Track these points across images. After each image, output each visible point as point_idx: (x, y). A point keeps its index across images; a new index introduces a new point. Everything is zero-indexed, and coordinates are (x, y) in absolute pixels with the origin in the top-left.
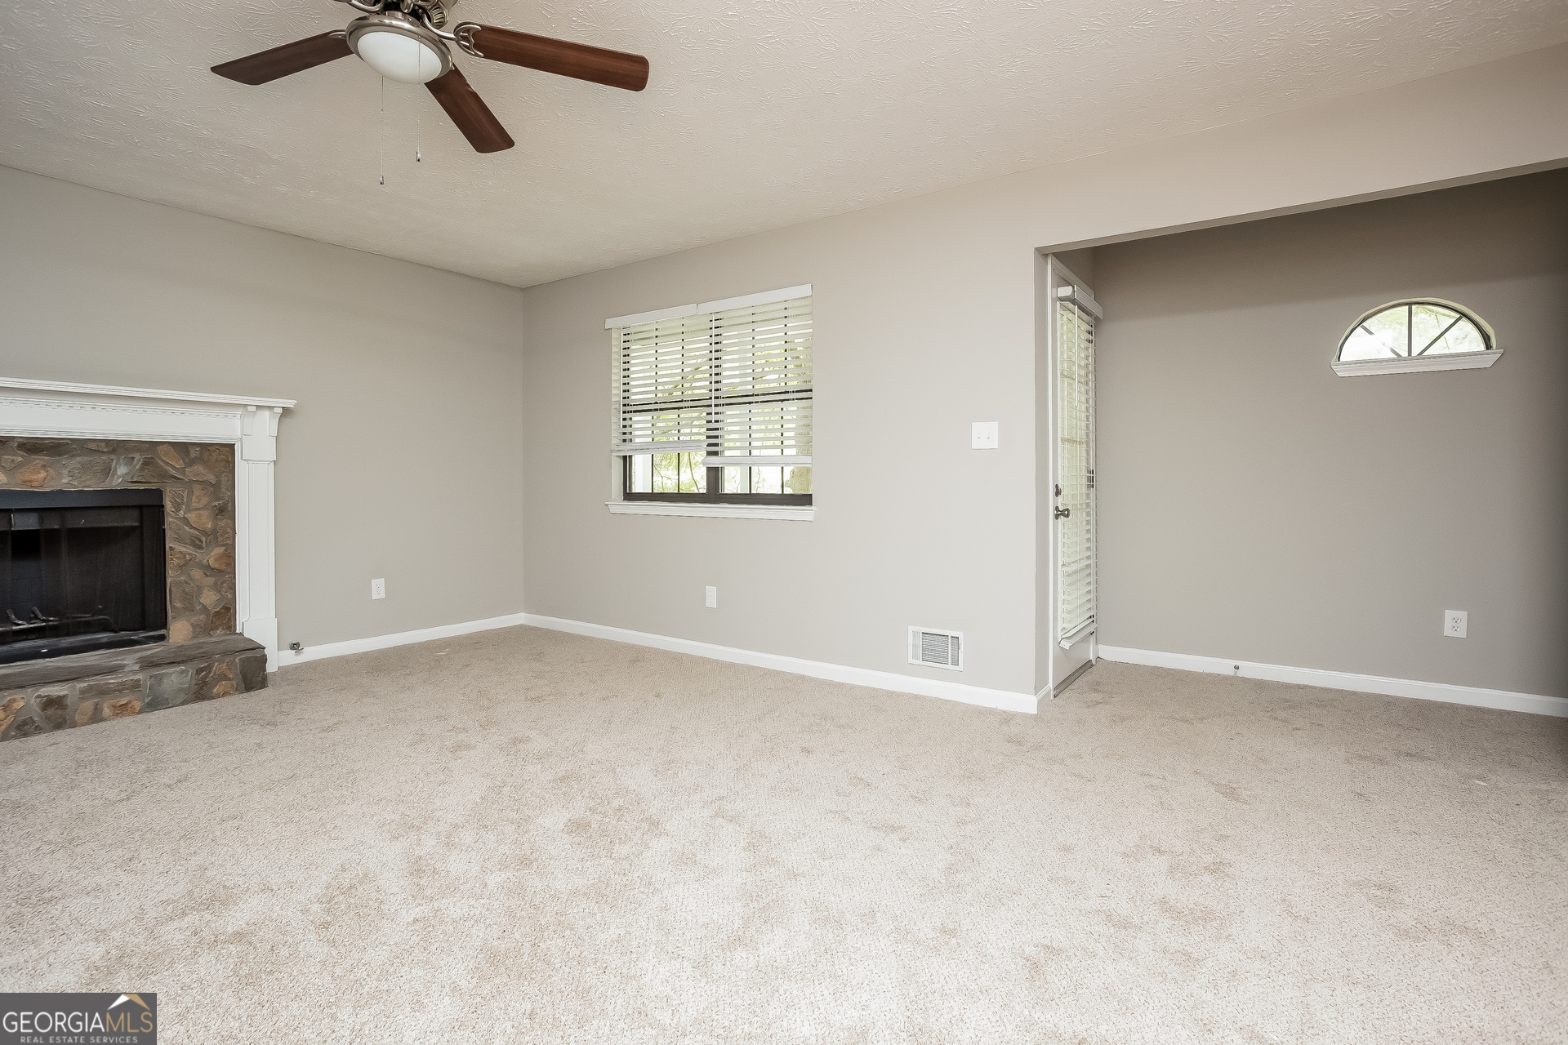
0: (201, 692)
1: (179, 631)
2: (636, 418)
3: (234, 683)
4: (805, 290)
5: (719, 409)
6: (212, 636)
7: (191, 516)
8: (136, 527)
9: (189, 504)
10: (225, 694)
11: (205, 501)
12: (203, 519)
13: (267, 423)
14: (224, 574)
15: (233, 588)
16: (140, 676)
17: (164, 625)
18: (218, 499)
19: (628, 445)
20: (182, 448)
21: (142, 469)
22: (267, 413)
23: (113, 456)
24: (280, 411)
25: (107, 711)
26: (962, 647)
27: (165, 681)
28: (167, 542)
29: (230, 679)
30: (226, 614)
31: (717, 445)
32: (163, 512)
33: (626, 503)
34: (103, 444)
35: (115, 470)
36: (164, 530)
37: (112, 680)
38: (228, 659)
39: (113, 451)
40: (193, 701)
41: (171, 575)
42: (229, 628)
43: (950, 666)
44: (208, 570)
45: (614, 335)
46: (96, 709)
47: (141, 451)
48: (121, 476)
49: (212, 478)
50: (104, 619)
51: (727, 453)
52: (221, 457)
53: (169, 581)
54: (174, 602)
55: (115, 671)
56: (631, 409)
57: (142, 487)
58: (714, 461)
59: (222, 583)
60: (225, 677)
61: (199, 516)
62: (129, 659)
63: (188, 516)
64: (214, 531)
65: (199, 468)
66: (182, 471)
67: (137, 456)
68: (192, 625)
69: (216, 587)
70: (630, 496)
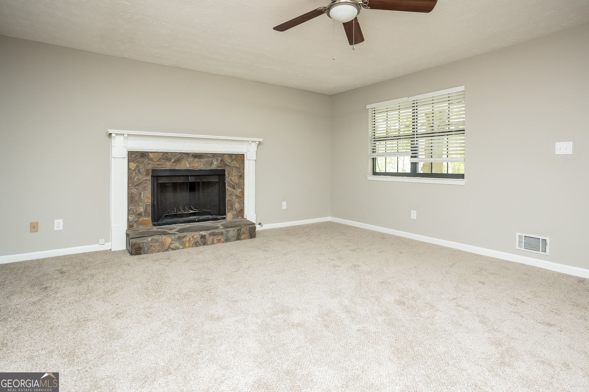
0: (238, 238)
1: (229, 216)
2: (377, 143)
3: (247, 235)
4: (462, 88)
5: (417, 139)
6: (238, 219)
7: (233, 178)
8: (218, 181)
9: (232, 175)
10: (245, 239)
11: (236, 174)
12: (235, 179)
13: (254, 147)
14: (241, 197)
15: (243, 203)
16: (223, 231)
17: (225, 214)
18: (239, 173)
19: (375, 154)
20: (231, 155)
21: (220, 163)
22: (253, 144)
23: (213, 159)
24: (258, 142)
25: (215, 241)
26: (548, 244)
27: (230, 233)
28: (226, 187)
29: (246, 234)
30: (241, 212)
31: (416, 153)
32: (225, 177)
33: (373, 176)
34: (211, 155)
35: (214, 163)
36: (225, 183)
37: (216, 231)
38: (246, 227)
39: (213, 157)
40: (236, 240)
41: (227, 198)
42: (242, 216)
43: (541, 252)
44: (237, 196)
45: (370, 111)
46: (213, 240)
47: (220, 157)
48: (215, 165)
49: (238, 166)
50: (209, 211)
51: (420, 157)
52: (240, 158)
53: (226, 200)
54: (228, 207)
55: (217, 228)
56: (376, 140)
57: (220, 169)
58: (414, 160)
59: (241, 201)
60: (244, 233)
61: (235, 178)
62: (219, 224)
63: (232, 178)
64: (239, 183)
65: (234, 162)
66: (230, 163)
67: (219, 158)
68: (233, 215)
69: (239, 202)
70: (375, 173)
